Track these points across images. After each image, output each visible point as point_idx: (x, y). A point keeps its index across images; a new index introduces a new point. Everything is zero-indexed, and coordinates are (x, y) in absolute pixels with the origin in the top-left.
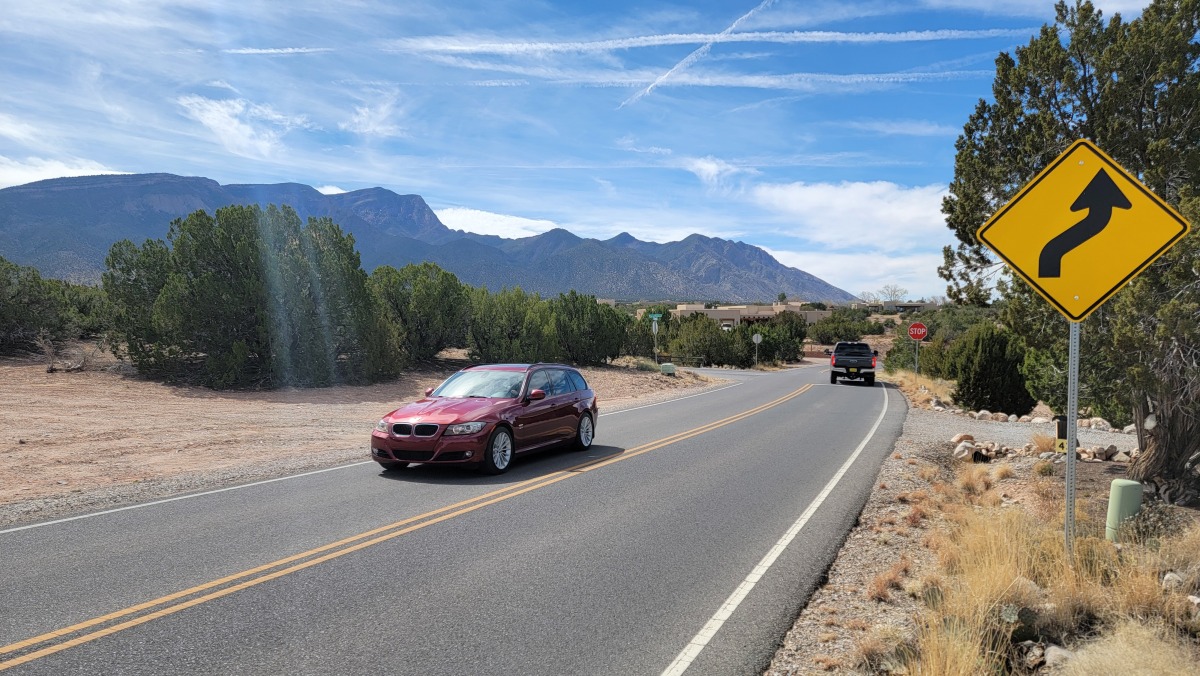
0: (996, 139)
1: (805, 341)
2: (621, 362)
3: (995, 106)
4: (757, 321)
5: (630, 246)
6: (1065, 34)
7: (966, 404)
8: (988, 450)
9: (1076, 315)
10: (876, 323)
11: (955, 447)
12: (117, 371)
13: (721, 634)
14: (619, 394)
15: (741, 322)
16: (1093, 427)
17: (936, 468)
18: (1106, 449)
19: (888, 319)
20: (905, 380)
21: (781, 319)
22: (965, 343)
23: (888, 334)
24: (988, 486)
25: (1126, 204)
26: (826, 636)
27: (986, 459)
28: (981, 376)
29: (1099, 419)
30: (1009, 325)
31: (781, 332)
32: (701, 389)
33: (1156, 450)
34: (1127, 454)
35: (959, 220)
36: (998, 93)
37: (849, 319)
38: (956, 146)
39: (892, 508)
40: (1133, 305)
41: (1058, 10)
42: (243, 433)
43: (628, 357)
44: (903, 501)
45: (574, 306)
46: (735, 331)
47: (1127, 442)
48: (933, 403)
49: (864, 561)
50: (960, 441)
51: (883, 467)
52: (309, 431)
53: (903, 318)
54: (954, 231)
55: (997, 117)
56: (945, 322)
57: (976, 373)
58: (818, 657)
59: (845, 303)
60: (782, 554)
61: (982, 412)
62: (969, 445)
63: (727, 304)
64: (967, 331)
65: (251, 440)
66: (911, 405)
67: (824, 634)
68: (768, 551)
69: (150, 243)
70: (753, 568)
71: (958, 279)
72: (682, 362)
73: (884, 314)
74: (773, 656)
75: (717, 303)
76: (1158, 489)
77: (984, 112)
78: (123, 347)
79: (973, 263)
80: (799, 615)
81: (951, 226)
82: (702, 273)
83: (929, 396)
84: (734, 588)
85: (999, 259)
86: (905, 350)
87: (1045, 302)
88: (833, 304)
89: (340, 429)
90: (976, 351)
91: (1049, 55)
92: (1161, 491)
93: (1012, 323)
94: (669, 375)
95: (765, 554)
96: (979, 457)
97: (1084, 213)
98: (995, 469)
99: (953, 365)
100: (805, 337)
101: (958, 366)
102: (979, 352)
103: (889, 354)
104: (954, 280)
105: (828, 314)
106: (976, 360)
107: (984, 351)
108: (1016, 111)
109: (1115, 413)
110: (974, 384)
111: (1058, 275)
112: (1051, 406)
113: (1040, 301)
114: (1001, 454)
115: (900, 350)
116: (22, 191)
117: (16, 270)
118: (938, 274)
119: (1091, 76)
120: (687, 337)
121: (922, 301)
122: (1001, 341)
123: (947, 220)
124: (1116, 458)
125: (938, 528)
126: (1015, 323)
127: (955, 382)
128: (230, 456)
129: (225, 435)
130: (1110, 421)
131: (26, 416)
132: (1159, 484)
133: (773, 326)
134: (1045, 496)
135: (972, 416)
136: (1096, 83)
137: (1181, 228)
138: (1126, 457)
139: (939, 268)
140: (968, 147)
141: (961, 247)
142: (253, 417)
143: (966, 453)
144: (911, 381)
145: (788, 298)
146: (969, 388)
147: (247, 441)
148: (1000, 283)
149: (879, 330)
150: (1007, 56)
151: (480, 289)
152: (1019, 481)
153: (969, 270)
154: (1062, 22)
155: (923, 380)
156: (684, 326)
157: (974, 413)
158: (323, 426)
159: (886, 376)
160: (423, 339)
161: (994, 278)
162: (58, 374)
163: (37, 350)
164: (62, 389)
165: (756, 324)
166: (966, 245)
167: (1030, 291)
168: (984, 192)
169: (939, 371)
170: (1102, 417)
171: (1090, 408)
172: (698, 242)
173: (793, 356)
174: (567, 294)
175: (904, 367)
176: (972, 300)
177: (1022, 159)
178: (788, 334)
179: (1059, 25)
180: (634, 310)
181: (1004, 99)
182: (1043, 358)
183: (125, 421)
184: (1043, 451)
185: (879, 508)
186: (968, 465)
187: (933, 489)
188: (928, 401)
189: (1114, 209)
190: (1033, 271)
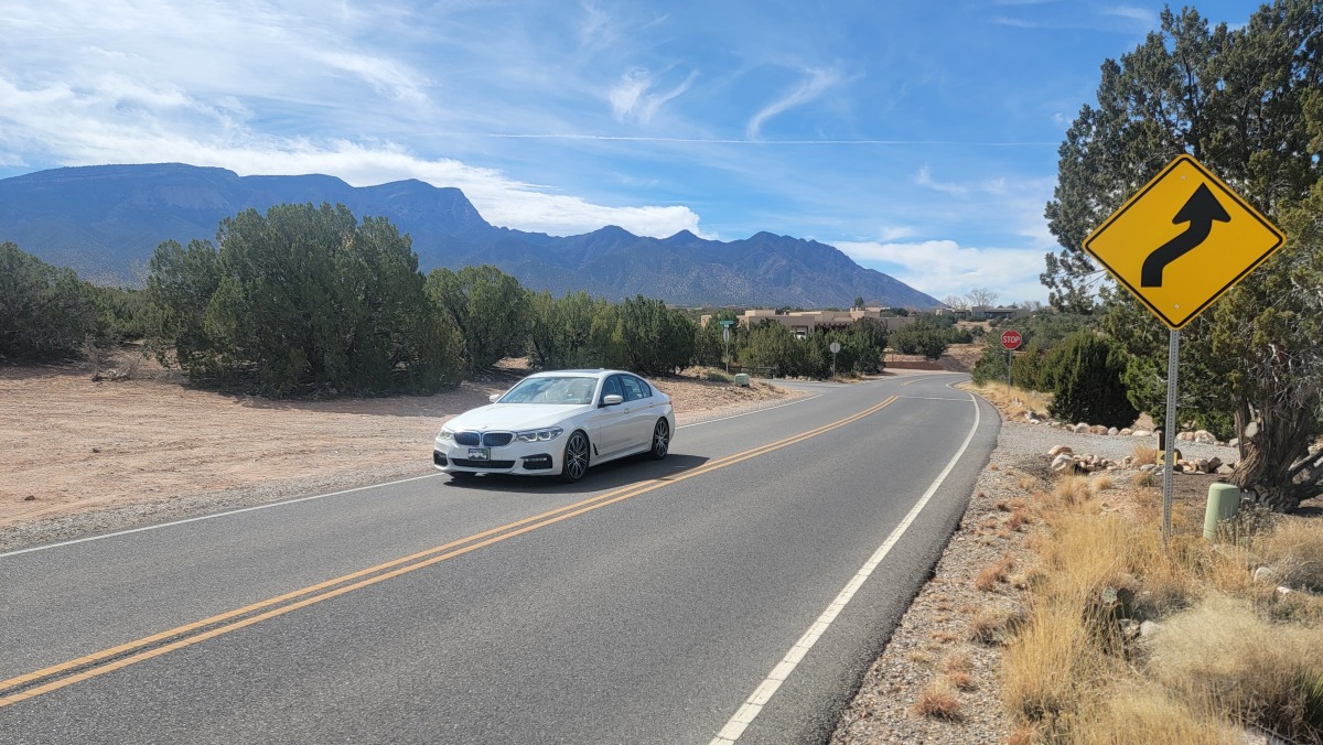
0: (1100, 144)
1: (886, 350)
2: (690, 372)
3: (1099, 111)
4: (834, 328)
5: (692, 245)
6: (1171, 46)
7: (1063, 417)
8: (1086, 463)
10: (964, 330)
11: (1052, 459)
12: (166, 379)
13: (842, 615)
14: (692, 406)
15: (816, 331)
16: (1197, 440)
17: (1033, 479)
18: (1209, 461)
19: (976, 327)
20: (997, 393)
21: (859, 326)
22: (1063, 352)
23: (976, 342)
24: (1088, 496)
25: (1225, 218)
26: (939, 618)
27: (1086, 471)
28: (1081, 386)
29: (1204, 432)
30: (1110, 332)
31: (859, 341)
32: (778, 401)
33: (1257, 458)
34: (1231, 466)
35: (1060, 226)
36: (1103, 99)
37: (934, 326)
38: (1059, 152)
39: (991, 514)
40: (1232, 313)
41: (1164, 19)
42: (315, 443)
43: (697, 368)
44: (1002, 508)
45: (640, 311)
46: (811, 339)
47: (1230, 455)
48: (1027, 416)
49: (969, 560)
50: (1058, 453)
51: (980, 478)
52: (382, 442)
53: (992, 325)
54: (1057, 237)
55: (1101, 122)
56: (1039, 330)
57: (1075, 383)
58: (934, 633)
59: (928, 309)
60: (889, 552)
61: (1080, 425)
62: (1067, 457)
63: (798, 310)
64: (1064, 339)
65: (325, 450)
66: (1004, 418)
67: (935, 615)
68: (875, 550)
69: (197, 245)
70: (863, 564)
71: (1061, 286)
72: (753, 372)
73: (972, 321)
74: (893, 632)
75: (788, 309)
76: (1258, 497)
77: (1088, 118)
78: (172, 354)
79: (1075, 269)
80: (912, 602)
81: (1054, 231)
82: (771, 275)
83: (1023, 409)
84: (848, 580)
85: (1101, 267)
86: (996, 361)
87: (1146, 309)
88: (915, 309)
89: (412, 440)
90: (1075, 360)
91: (1155, 65)
92: (1262, 499)
93: (1113, 330)
94: (743, 386)
95: (872, 553)
96: (1079, 469)
98: (1094, 481)
99: (1050, 376)
100: (885, 346)
101: (1055, 376)
102: (1078, 363)
103: (978, 364)
104: (1057, 287)
105: (911, 321)
106: (1075, 371)
107: (1083, 361)
108: (1121, 118)
109: (1221, 426)
110: (1073, 395)
111: (1160, 284)
112: (1154, 416)
113: (1141, 307)
114: (1101, 466)
115: (990, 360)
118: (1040, 281)
119: (1195, 86)
120: (759, 345)
121: (1014, 307)
122: (1103, 350)
123: (1050, 225)
124: (1220, 470)
125: (1039, 533)
126: (1116, 330)
127: (1051, 394)
128: (310, 466)
129: (297, 445)
130: (1215, 434)
131: (87, 425)
132: (1259, 492)
133: (851, 333)
134: (1145, 503)
135: (1070, 429)
136: (1201, 93)
137: (1277, 240)
138: (1230, 470)
139: (1042, 276)
140: (1072, 154)
141: (1064, 254)
142: (320, 427)
143: (1064, 466)
144: (1003, 393)
145: (866, 303)
146: (1066, 400)
147: (322, 451)
148: (1103, 290)
149: (967, 339)
150: (1112, 63)
151: (543, 293)
152: (1119, 492)
153: (1071, 277)
154: (1167, 30)
155: (1016, 392)
156: (755, 334)
157: (1072, 426)
158: (395, 437)
159: (976, 388)
160: (483, 346)
161: (1096, 285)
162: (105, 383)
163: (80, 357)
164: (114, 399)
165: (833, 332)
166: (1068, 251)
167: (1132, 299)
168: (1087, 198)
169: (1033, 383)
170: (1207, 430)
171: (1194, 422)
172: (766, 241)
173: (874, 367)
174: (633, 299)
175: (994, 378)
176: (1073, 307)
177: (1126, 166)
178: (868, 342)
179: (1165, 33)
180: (696, 315)
181: (1109, 106)
182: (1146, 366)
183: (190, 431)
184: (1145, 463)
185: (979, 515)
186: (1067, 477)
187: (1031, 498)
188: (1023, 414)
189: (1214, 222)
190: (1135, 281)
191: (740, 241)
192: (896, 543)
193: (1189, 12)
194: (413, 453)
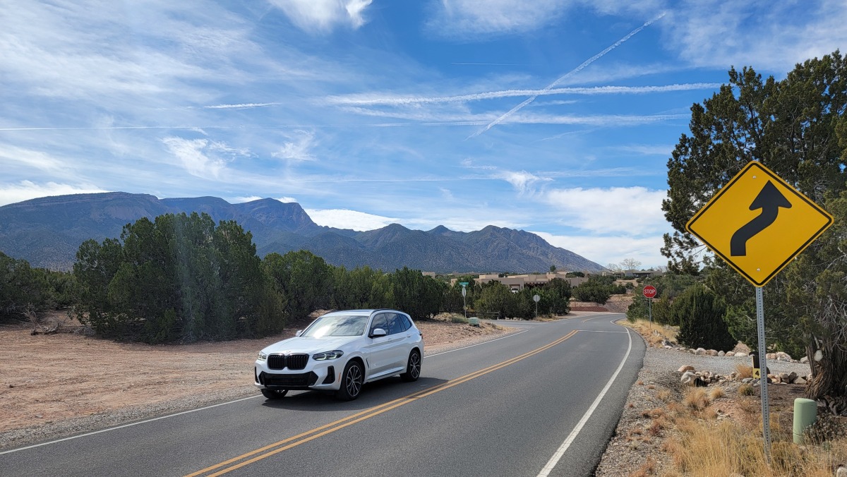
0: (695, 160)
1: (570, 299)
2: (440, 317)
3: (692, 138)
4: (536, 285)
5: (445, 235)
6: (737, 94)
7: (687, 344)
8: (705, 377)
9: (760, 282)
10: (620, 286)
11: (681, 375)
12: (81, 333)
14: (439, 340)
15: (525, 287)
16: (779, 359)
17: (668, 391)
18: (789, 375)
19: (628, 283)
20: (643, 327)
21: (553, 284)
22: (683, 300)
23: (629, 293)
24: (707, 404)
25: (788, 205)
27: (705, 384)
28: (697, 323)
29: (782, 353)
30: (712, 288)
31: (553, 293)
32: (498, 336)
33: (824, 376)
34: (804, 378)
35: (673, 215)
36: (694, 130)
37: (601, 283)
38: (667, 165)
39: (638, 422)
40: (799, 274)
41: (731, 75)
42: (171, 376)
43: (445, 314)
44: (646, 416)
45: (406, 278)
46: (521, 293)
47: (803, 369)
48: (663, 343)
49: (621, 463)
50: (685, 371)
51: (630, 391)
52: (218, 373)
53: (638, 282)
54: (671, 223)
55: (694, 146)
56: (668, 284)
57: (693, 321)
59: (597, 272)
61: (699, 349)
62: (691, 373)
63: (514, 274)
64: (685, 290)
65: (176, 381)
66: (648, 344)
69: (108, 241)
71: (675, 256)
72: (484, 316)
73: (625, 279)
75: (507, 274)
76: (828, 404)
77: (685, 143)
78: (87, 315)
79: (685, 244)
81: (669, 219)
82: (496, 253)
83: (660, 338)
85: (702, 243)
86: (641, 305)
87: (736, 272)
88: (589, 272)
89: (240, 371)
90: (692, 305)
91: (727, 105)
92: (830, 406)
93: (714, 287)
94: (475, 326)
96: (699, 382)
97: (759, 211)
98: (711, 391)
99: (676, 316)
100: (570, 297)
101: (680, 316)
102: (694, 307)
103: (630, 307)
104: (673, 257)
105: (586, 280)
106: (693, 312)
107: (697, 305)
108: (707, 141)
109: (794, 349)
110: (692, 329)
111: (744, 254)
112: (748, 345)
113: (733, 271)
114: (715, 380)
115: (638, 305)
116: (19, 206)
117: (14, 261)
118: (661, 253)
119: (756, 118)
120: (487, 298)
121: (652, 270)
122: (708, 298)
123: (666, 215)
124: (797, 381)
125: (672, 437)
126: (716, 287)
127: (679, 327)
128: (160, 394)
129: (157, 378)
130: (790, 354)
131: (15, 367)
132: (828, 401)
133: (547, 289)
134: (748, 411)
135: (692, 352)
136: (760, 122)
137: (828, 220)
138: (803, 381)
139: (662, 249)
140: (676, 166)
141: (676, 234)
142: (178, 364)
143: (689, 380)
144: (647, 327)
145: (557, 269)
146: (688, 332)
147: (173, 382)
148: (706, 258)
149: (622, 291)
150: (698, 105)
151: (340, 267)
152: (729, 400)
153: (682, 250)
154: (734, 82)
155: (656, 327)
156: (485, 290)
157: (694, 350)
158: (228, 370)
159: (630, 323)
160: (299, 304)
161: (700, 255)
162: (39, 336)
163: (25, 319)
164: (41, 347)
165: (536, 288)
166: (679, 232)
167: (725, 264)
168: (689, 196)
169: (667, 319)
170: (784, 351)
171: (775, 345)
172: (493, 231)
173: (562, 310)
174: (401, 270)
175: (641, 316)
176: (686, 270)
177: (714, 174)
178: (558, 294)
179: (732, 85)
180: (449, 279)
181: (698, 133)
182: (739, 310)
183: (85, 369)
184: (745, 377)
185: (629, 422)
186: (692, 388)
187: (667, 407)
188: (660, 342)
189: (779, 207)
190: (727, 252)
191: (476, 231)
193: (747, 70)
194: (238, 381)
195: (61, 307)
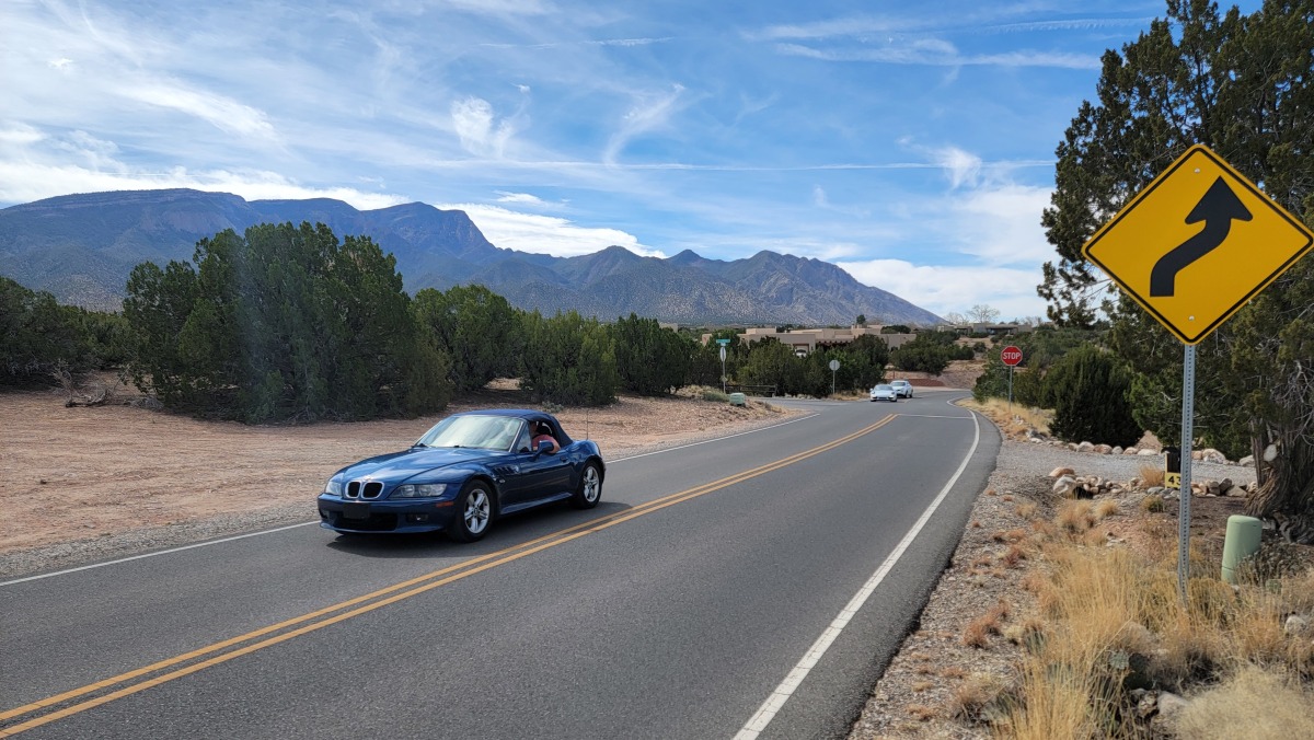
0: (1100, 144)
1: (887, 367)
2: (686, 391)
3: (1099, 108)
4: (834, 345)
5: (694, 265)
7: (1065, 436)
8: (1090, 485)
9: (1191, 338)
10: (965, 347)
11: (1054, 481)
12: (141, 405)
13: (806, 683)
14: (684, 427)
15: (816, 347)
16: (1206, 459)
17: (1034, 505)
18: (1220, 482)
19: (978, 343)
20: (998, 410)
21: (860, 343)
22: (1064, 368)
23: (977, 359)
24: (1092, 524)
25: (1246, 216)
26: (920, 685)
27: (1090, 495)
28: (1082, 404)
29: (1212, 450)
30: (1115, 348)
31: (860, 358)
32: (773, 421)
33: (1276, 484)
34: (1244, 488)
35: (1059, 234)
36: (1104, 94)
37: (935, 342)
38: (1057, 153)
39: (987, 548)
40: (1253, 326)
42: (281, 471)
43: (693, 387)
44: (999, 540)
45: (635, 331)
46: (810, 357)
47: (1244, 475)
48: (1028, 435)
49: (959, 605)
50: (1060, 475)
51: (975, 504)
53: (994, 341)
54: (1055, 246)
55: (1102, 120)
56: (1040, 345)
57: (1077, 401)
58: (912, 707)
59: (930, 325)
61: (1083, 443)
62: (1069, 479)
63: (801, 328)
64: (1066, 355)
65: (289, 479)
66: (1004, 436)
67: (917, 682)
68: (854, 594)
69: (174, 265)
70: (838, 612)
71: (1060, 298)
72: (751, 391)
73: (974, 337)
74: (863, 706)
75: (789, 327)
76: (1278, 526)
77: (1088, 115)
78: (148, 378)
79: (1075, 280)
80: (889, 663)
81: (1052, 241)
82: (773, 294)
83: (1024, 427)
84: (819, 634)
85: (1105, 276)
86: (996, 377)
87: (1157, 323)
88: (917, 326)
90: (1077, 377)
91: (1160, 53)
92: (1282, 528)
93: (1118, 346)
94: (739, 405)
96: (1081, 493)
97: (1200, 226)
98: (1098, 506)
99: (1052, 393)
100: (886, 363)
101: (1056, 393)
102: (1080, 379)
103: (979, 380)
104: (1055, 299)
105: (912, 337)
106: (1077, 387)
107: (1085, 377)
108: (1124, 113)
109: (1230, 444)
110: (1074, 414)
111: (1172, 293)
112: (1160, 437)
113: (1150, 321)
114: (1105, 489)
115: (991, 377)
116: (32, 209)
117: (31, 294)
118: (1037, 293)
119: (1206, 75)
120: (758, 361)
121: (1015, 323)
122: (1106, 366)
123: (1047, 234)
124: (1231, 493)
125: (1038, 570)
126: (1122, 346)
127: (1053, 411)
128: (268, 496)
129: (261, 473)
130: (1224, 452)
131: (47, 453)
132: (1279, 521)
133: (851, 351)
134: (1155, 534)
135: (1072, 448)
136: (1211, 82)
137: (1307, 241)
138: (1242, 492)
139: (1039, 287)
140: (1070, 155)
141: (1063, 263)
142: (290, 454)
143: (1066, 489)
144: (1004, 410)
145: (868, 321)
146: (1068, 418)
147: (285, 480)
148: (1106, 302)
149: (968, 355)
150: (1114, 53)
151: (533, 312)
152: (1125, 519)
153: (1071, 289)
154: (1174, 15)
155: (1018, 410)
156: (754, 352)
157: (1075, 446)
159: (977, 405)
160: (471, 368)
161: (1099, 298)
162: (78, 409)
163: (55, 383)
164: (83, 425)
165: (834, 349)
166: (1068, 261)
167: (1140, 310)
168: (1087, 203)
169: (1035, 399)
170: (1215, 448)
171: (1201, 439)
172: (769, 259)
174: (626, 318)
175: (995, 394)
176: (1074, 321)
177: (1130, 166)
178: (869, 360)
179: (1170, 19)
180: (698, 334)
181: (1110, 100)
182: (1151, 384)
183: (152, 459)
184: (1152, 485)
185: (973, 548)
186: (1069, 501)
187: (1031, 528)
188: (1023, 432)
189: (1233, 221)
190: (1144, 289)
191: (742, 260)
192: (879, 586)
195: (108, 365)
